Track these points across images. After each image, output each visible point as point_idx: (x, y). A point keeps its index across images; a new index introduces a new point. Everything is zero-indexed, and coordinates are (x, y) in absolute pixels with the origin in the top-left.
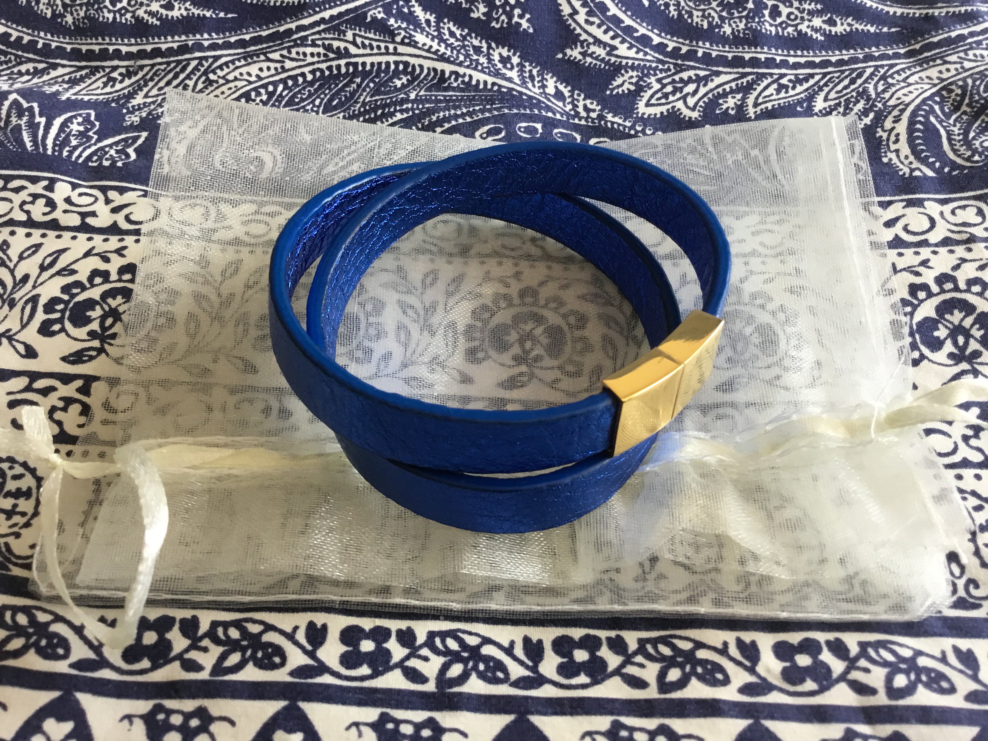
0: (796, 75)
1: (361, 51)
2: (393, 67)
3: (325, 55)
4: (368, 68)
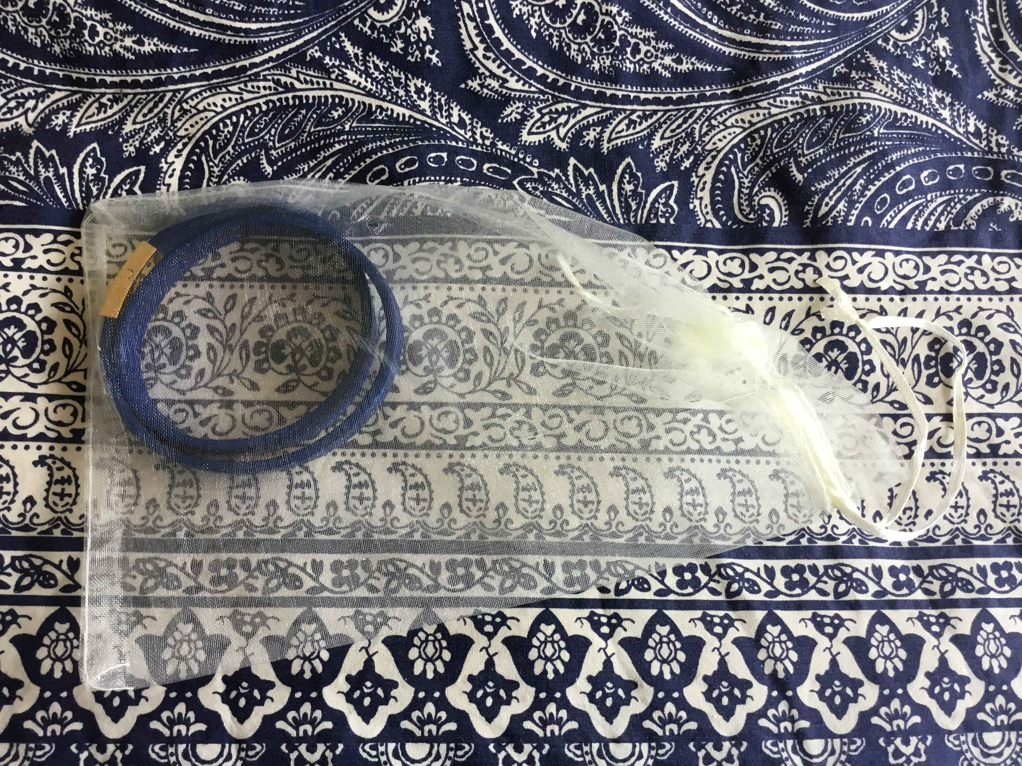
0: (644, 111)
1: (304, 86)
2: (330, 100)
3: (275, 89)
4: (311, 101)
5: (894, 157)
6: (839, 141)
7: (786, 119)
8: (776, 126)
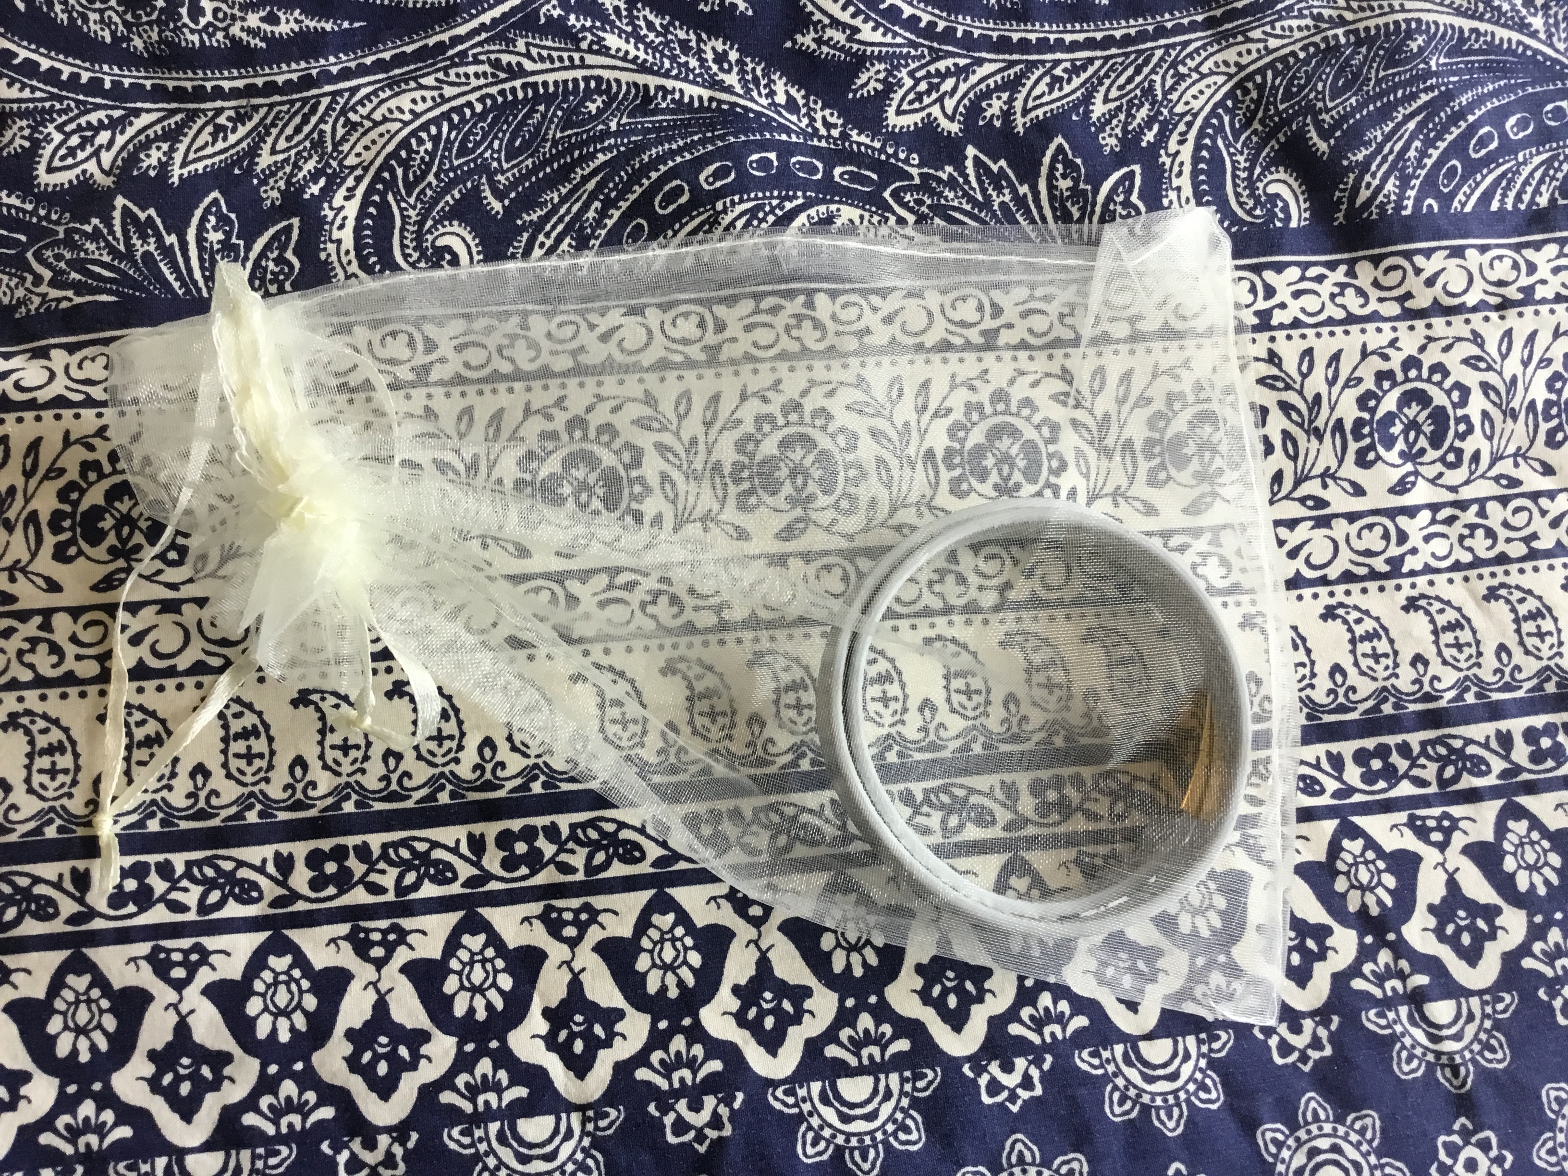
0: (1073, 61)
1: (539, 66)
2: (582, 85)
3: (494, 75)
4: (551, 89)
5: (1464, 100)
6: (1379, 82)
7: (1293, 54)
8: (1280, 66)
